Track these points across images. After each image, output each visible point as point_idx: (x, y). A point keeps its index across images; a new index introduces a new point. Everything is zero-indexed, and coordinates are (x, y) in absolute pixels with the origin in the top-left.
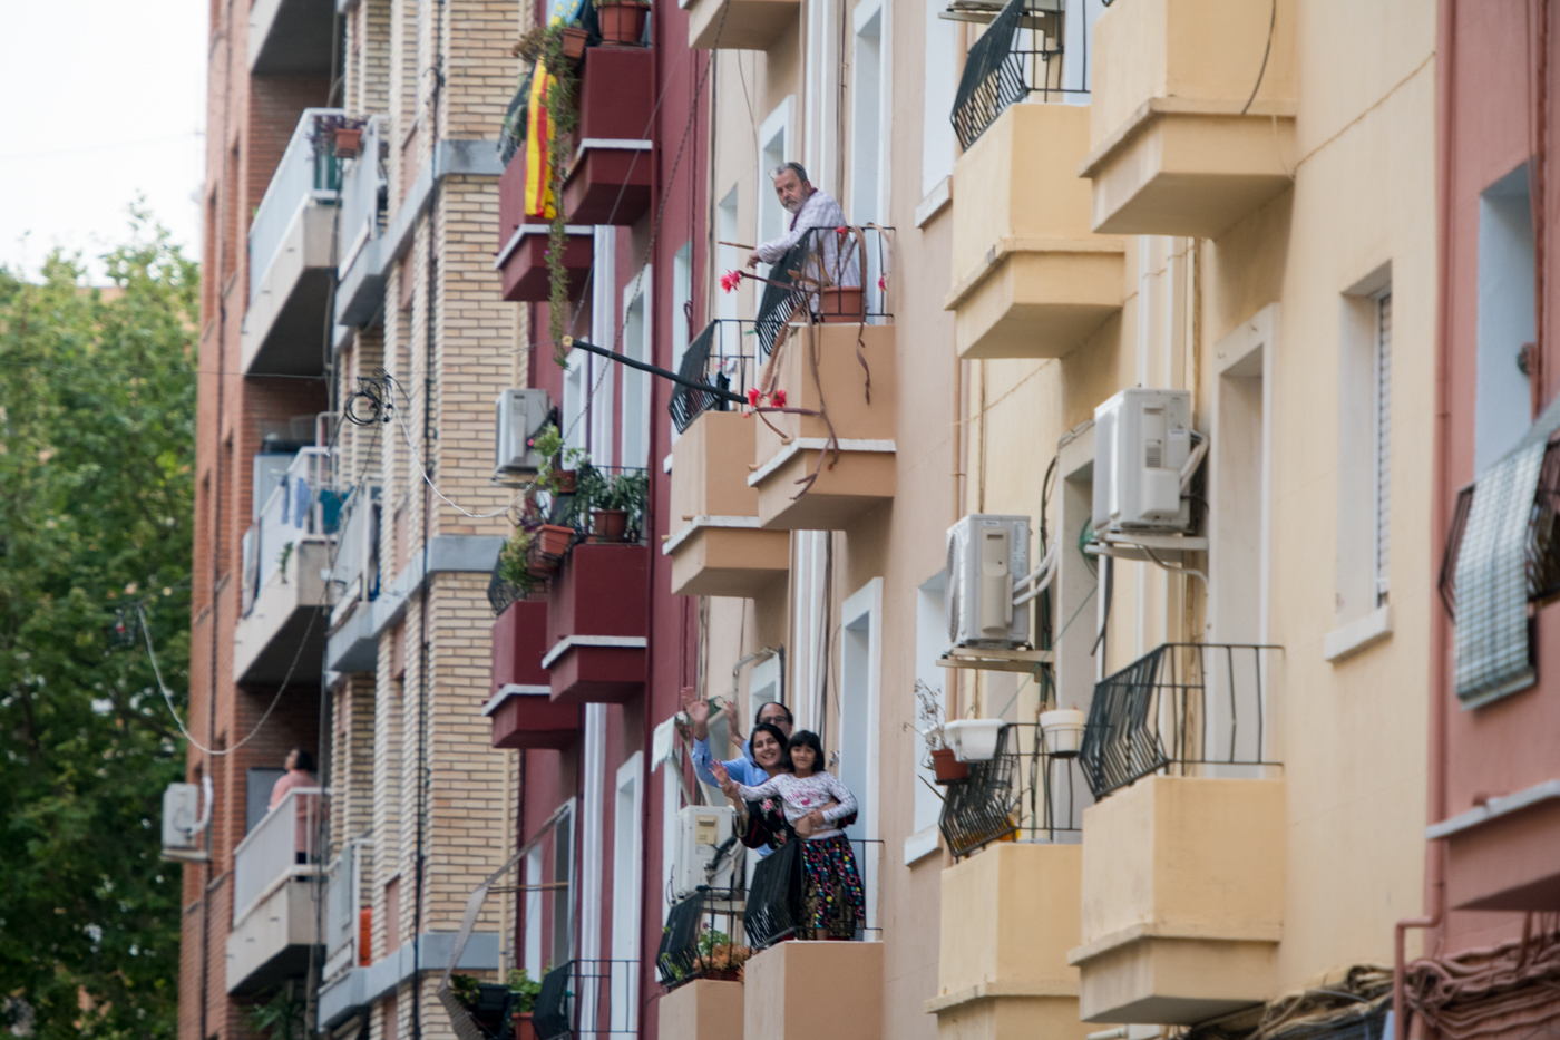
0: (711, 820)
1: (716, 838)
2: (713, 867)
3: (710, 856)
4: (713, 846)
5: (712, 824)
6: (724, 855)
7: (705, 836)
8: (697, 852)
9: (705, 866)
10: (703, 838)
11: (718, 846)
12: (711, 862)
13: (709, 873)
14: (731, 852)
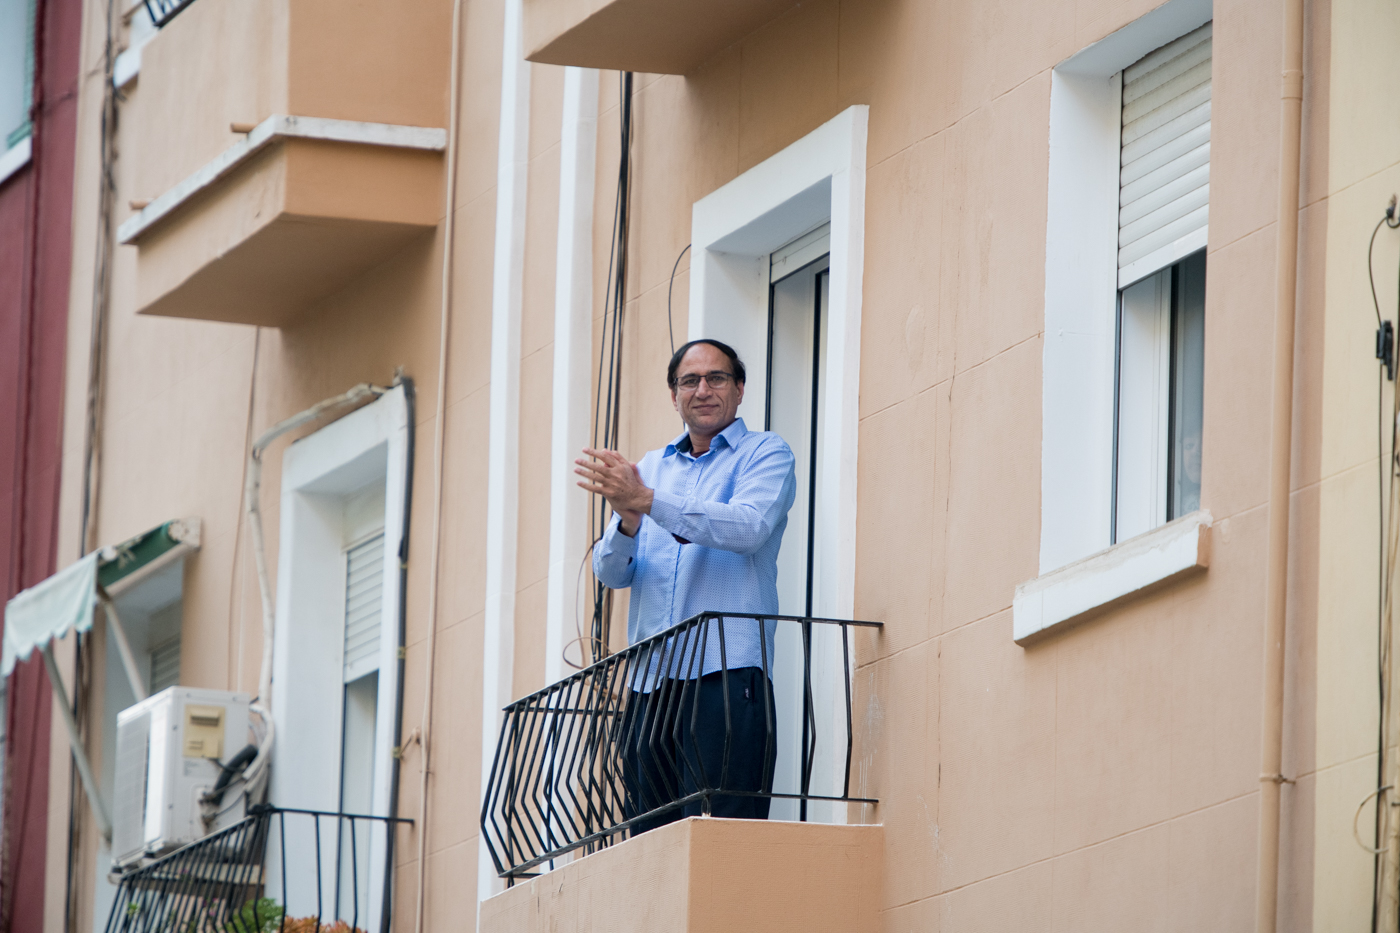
0: (213, 714)
1: (220, 749)
2: (214, 800)
3: (209, 779)
4: (216, 761)
5: (213, 722)
6: (235, 779)
7: (202, 743)
8: (186, 773)
9: (199, 796)
10: (197, 746)
11: (226, 760)
12: (210, 790)
13: (207, 810)
14: (248, 774)
